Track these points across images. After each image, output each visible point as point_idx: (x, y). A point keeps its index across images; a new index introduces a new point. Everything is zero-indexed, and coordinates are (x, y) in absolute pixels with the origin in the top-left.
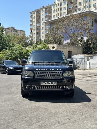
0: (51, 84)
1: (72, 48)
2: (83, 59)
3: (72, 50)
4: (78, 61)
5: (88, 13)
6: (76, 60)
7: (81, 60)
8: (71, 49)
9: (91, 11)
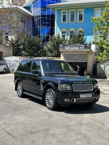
0: (88, 97)
1: (3, 49)
2: (18, 61)
3: (3, 51)
4: (11, 64)
5: (14, 10)
6: (9, 62)
7: (15, 63)
8: (1, 49)
9: (18, 8)
